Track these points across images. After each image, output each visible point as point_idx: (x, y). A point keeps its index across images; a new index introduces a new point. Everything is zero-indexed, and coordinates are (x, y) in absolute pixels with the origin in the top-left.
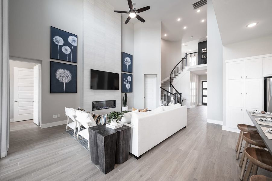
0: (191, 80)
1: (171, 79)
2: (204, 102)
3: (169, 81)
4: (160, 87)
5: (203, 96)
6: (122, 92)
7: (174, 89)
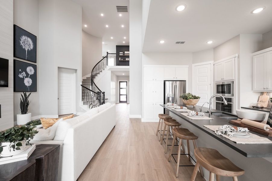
0: (112, 80)
1: (93, 77)
2: (121, 100)
3: (91, 79)
4: (81, 85)
5: (120, 95)
6: (15, 91)
7: (97, 87)
